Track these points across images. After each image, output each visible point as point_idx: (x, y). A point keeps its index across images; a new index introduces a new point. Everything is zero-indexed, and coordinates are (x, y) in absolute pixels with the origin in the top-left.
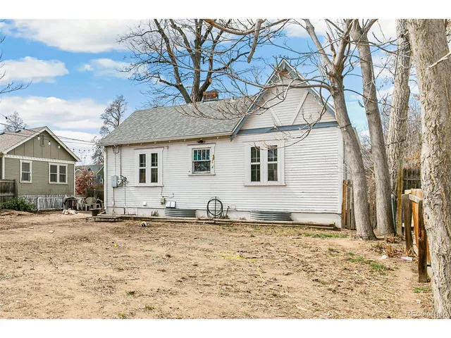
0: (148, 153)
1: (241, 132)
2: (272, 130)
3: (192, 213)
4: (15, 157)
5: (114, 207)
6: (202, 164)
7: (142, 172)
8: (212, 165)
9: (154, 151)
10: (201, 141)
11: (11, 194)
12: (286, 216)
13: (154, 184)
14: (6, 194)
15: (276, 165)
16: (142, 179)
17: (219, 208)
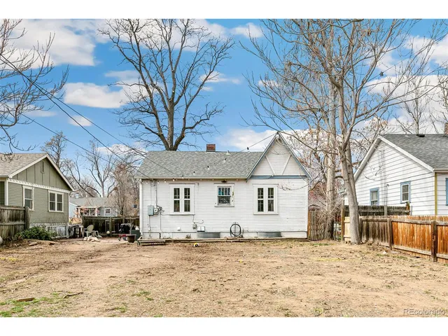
0: (182, 187)
1: (252, 177)
2: (271, 177)
3: (217, 235)
4: (18, 182)
5: (150, 232)
6: (224, 199)
7: (177, 203)
8: (231, 199)
9: (187, 186)
10: (224, 181)
11: (21, 222)
12: (279, 234)
13: (187, 213)
14: (17, 223)
15: (273, 201)
16: (177, 208)
17: (238, 230)
